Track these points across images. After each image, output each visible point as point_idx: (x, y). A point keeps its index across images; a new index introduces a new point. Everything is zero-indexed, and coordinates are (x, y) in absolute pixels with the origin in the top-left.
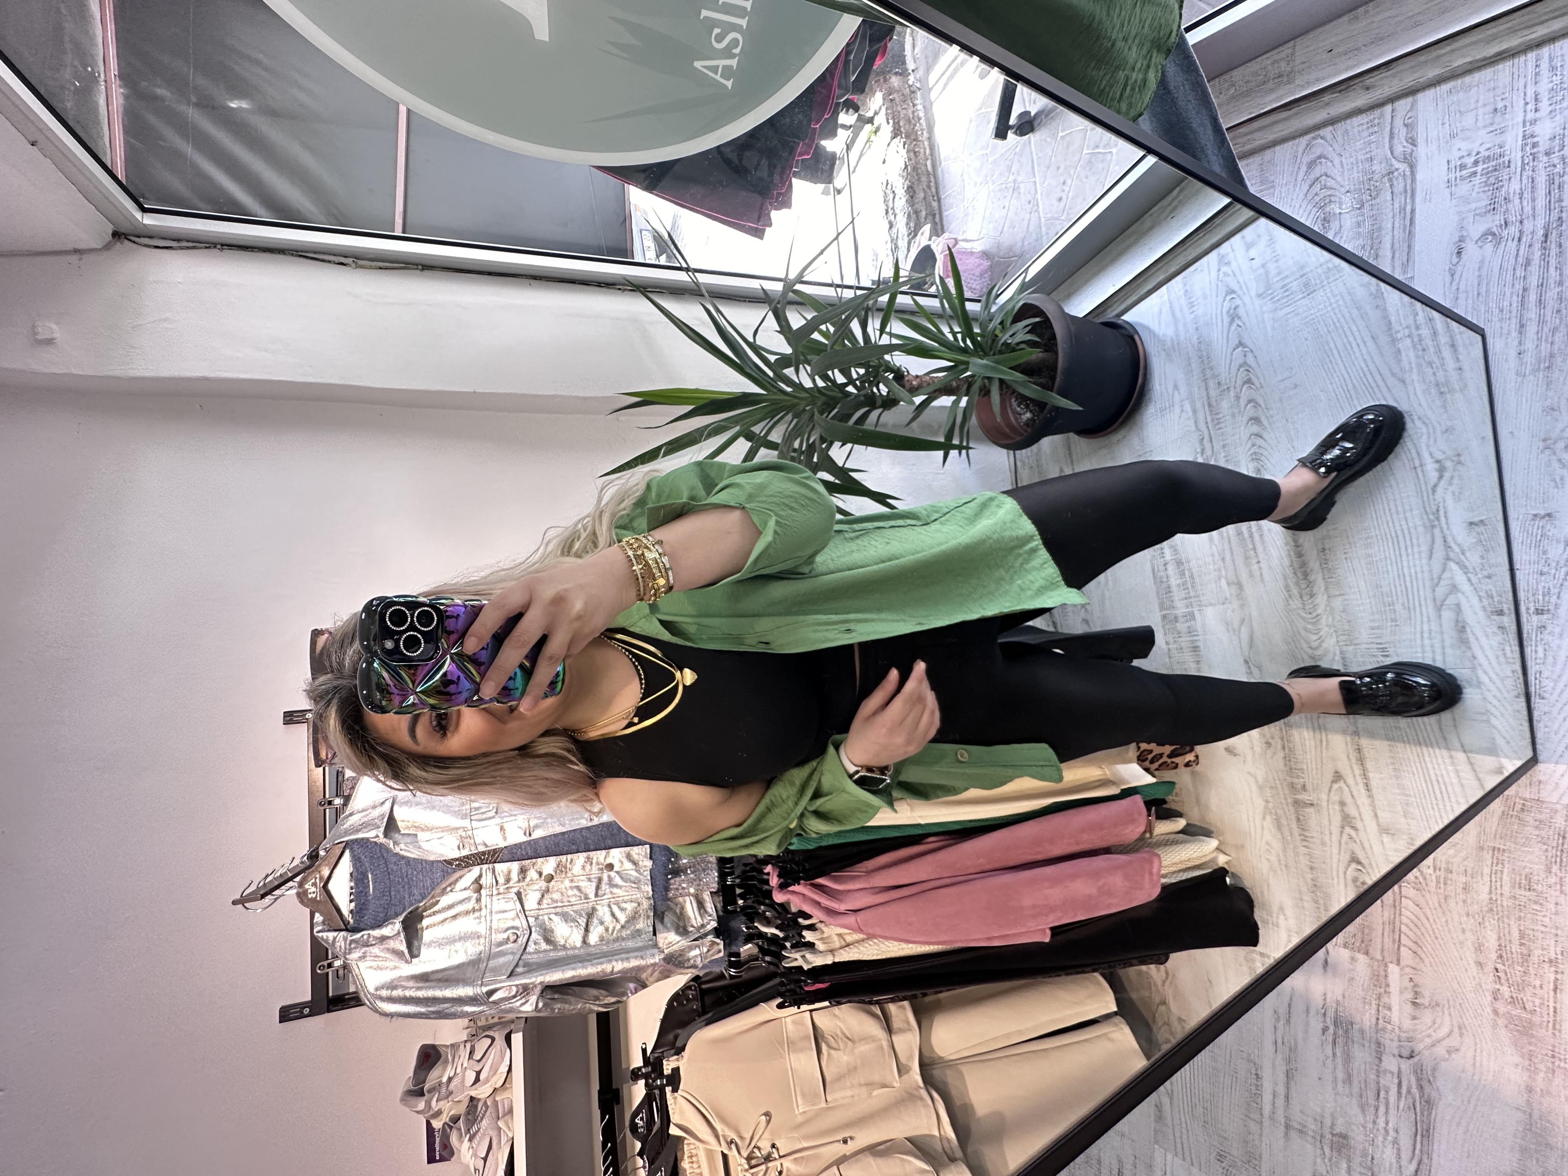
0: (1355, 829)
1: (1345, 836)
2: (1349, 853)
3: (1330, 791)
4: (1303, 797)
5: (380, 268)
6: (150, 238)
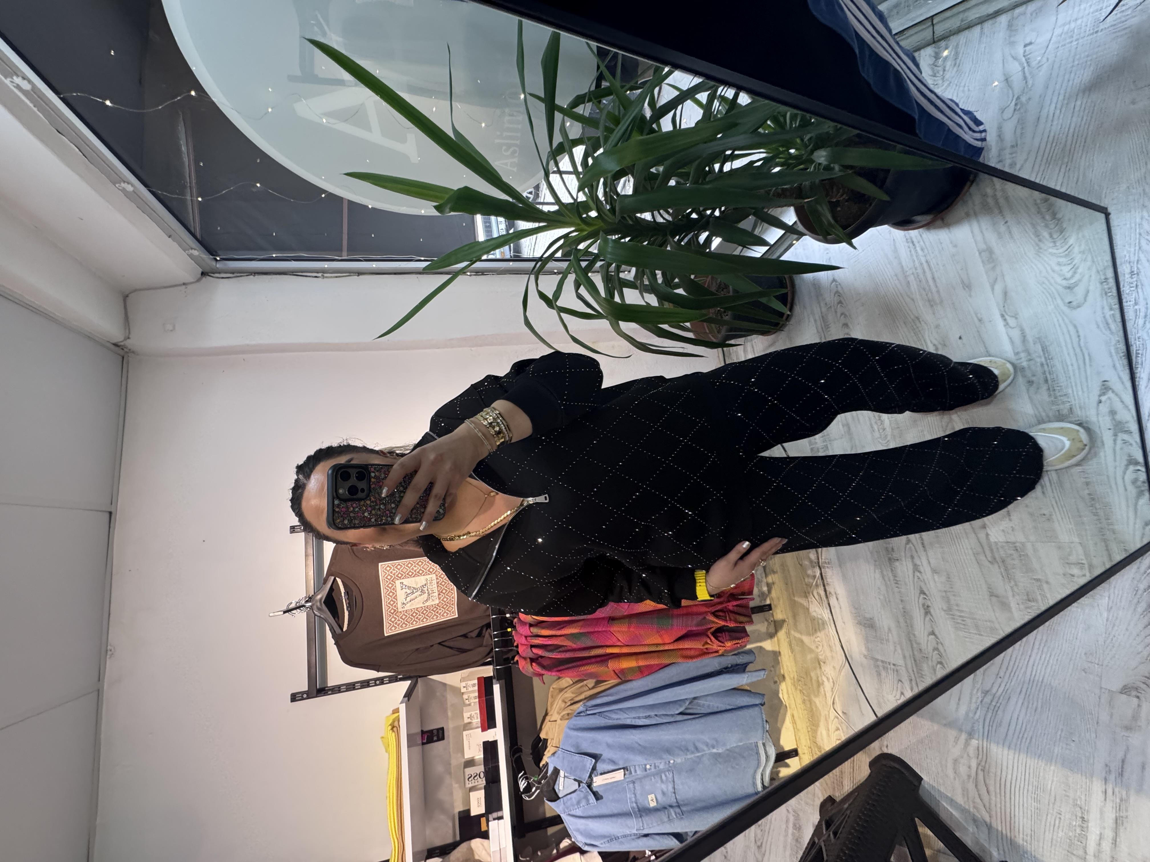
0: (920, 572)
1: (916, 578)
2: (919, 588)
5: (336, 277)
6: (219, 273)
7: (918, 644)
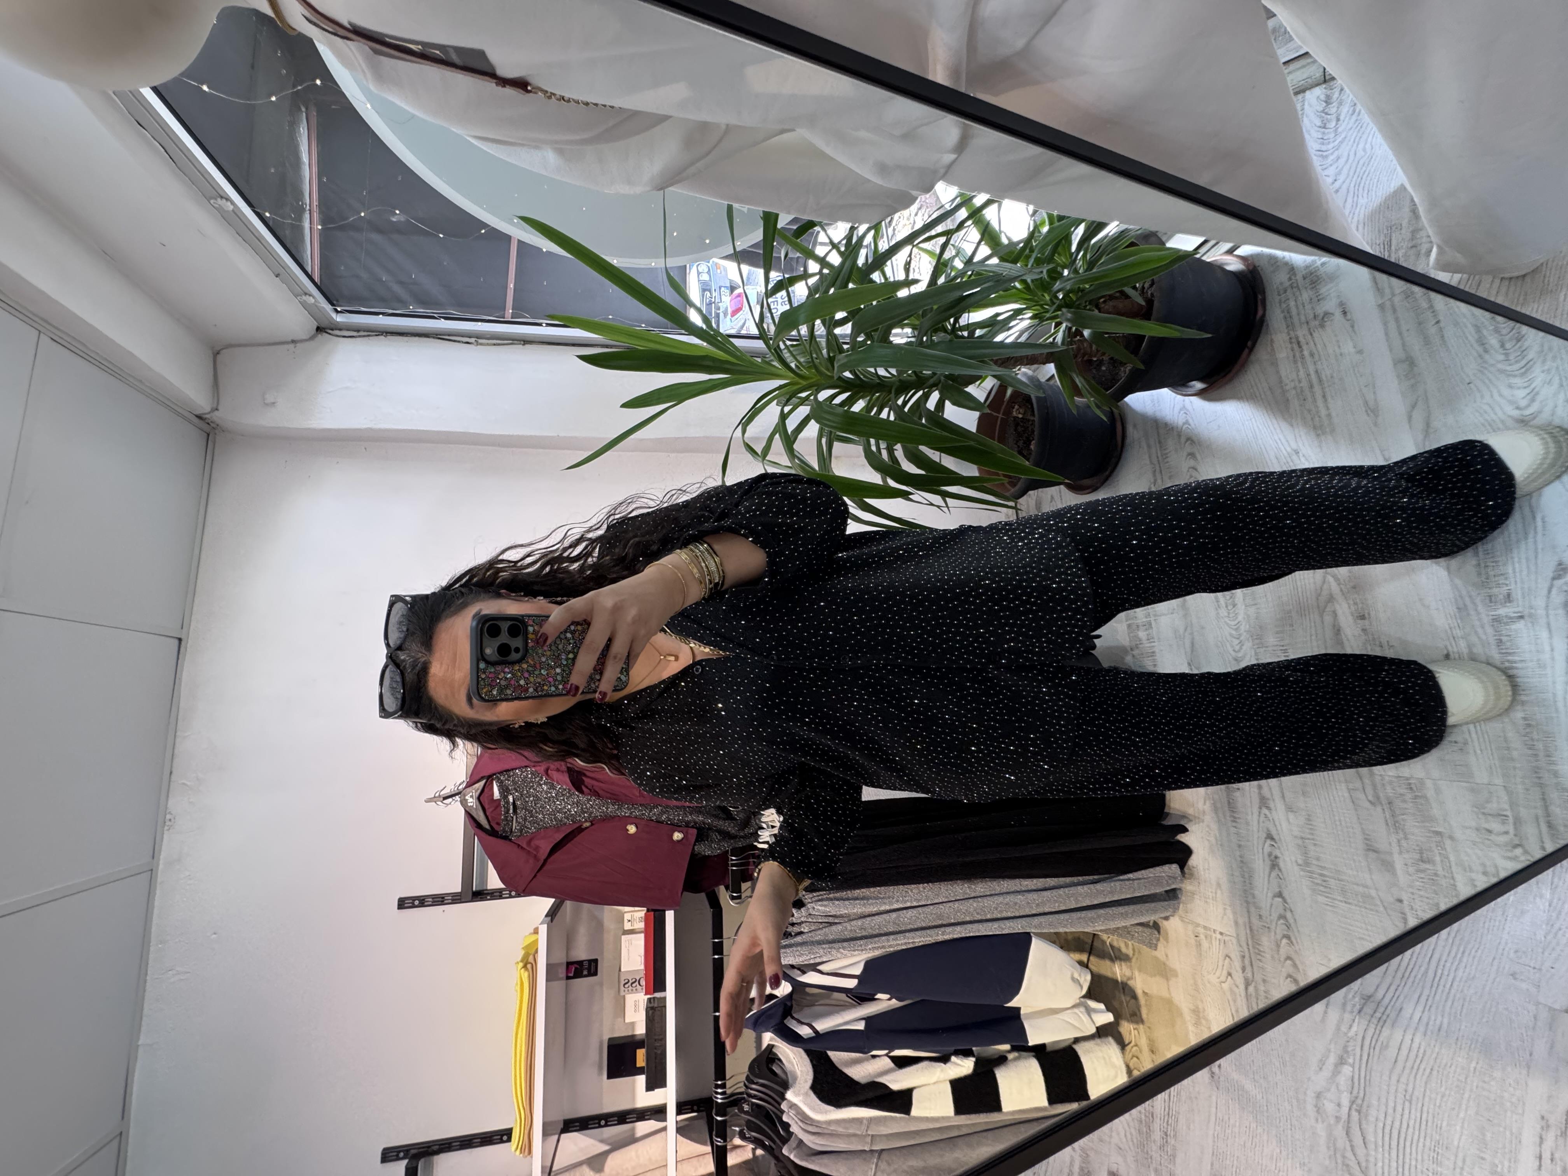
0: (1268, 808)
1: (1262, 816)
2: (1265, 830)
5: (494, 345)
6: (340, 330)
7: (1258, 908)
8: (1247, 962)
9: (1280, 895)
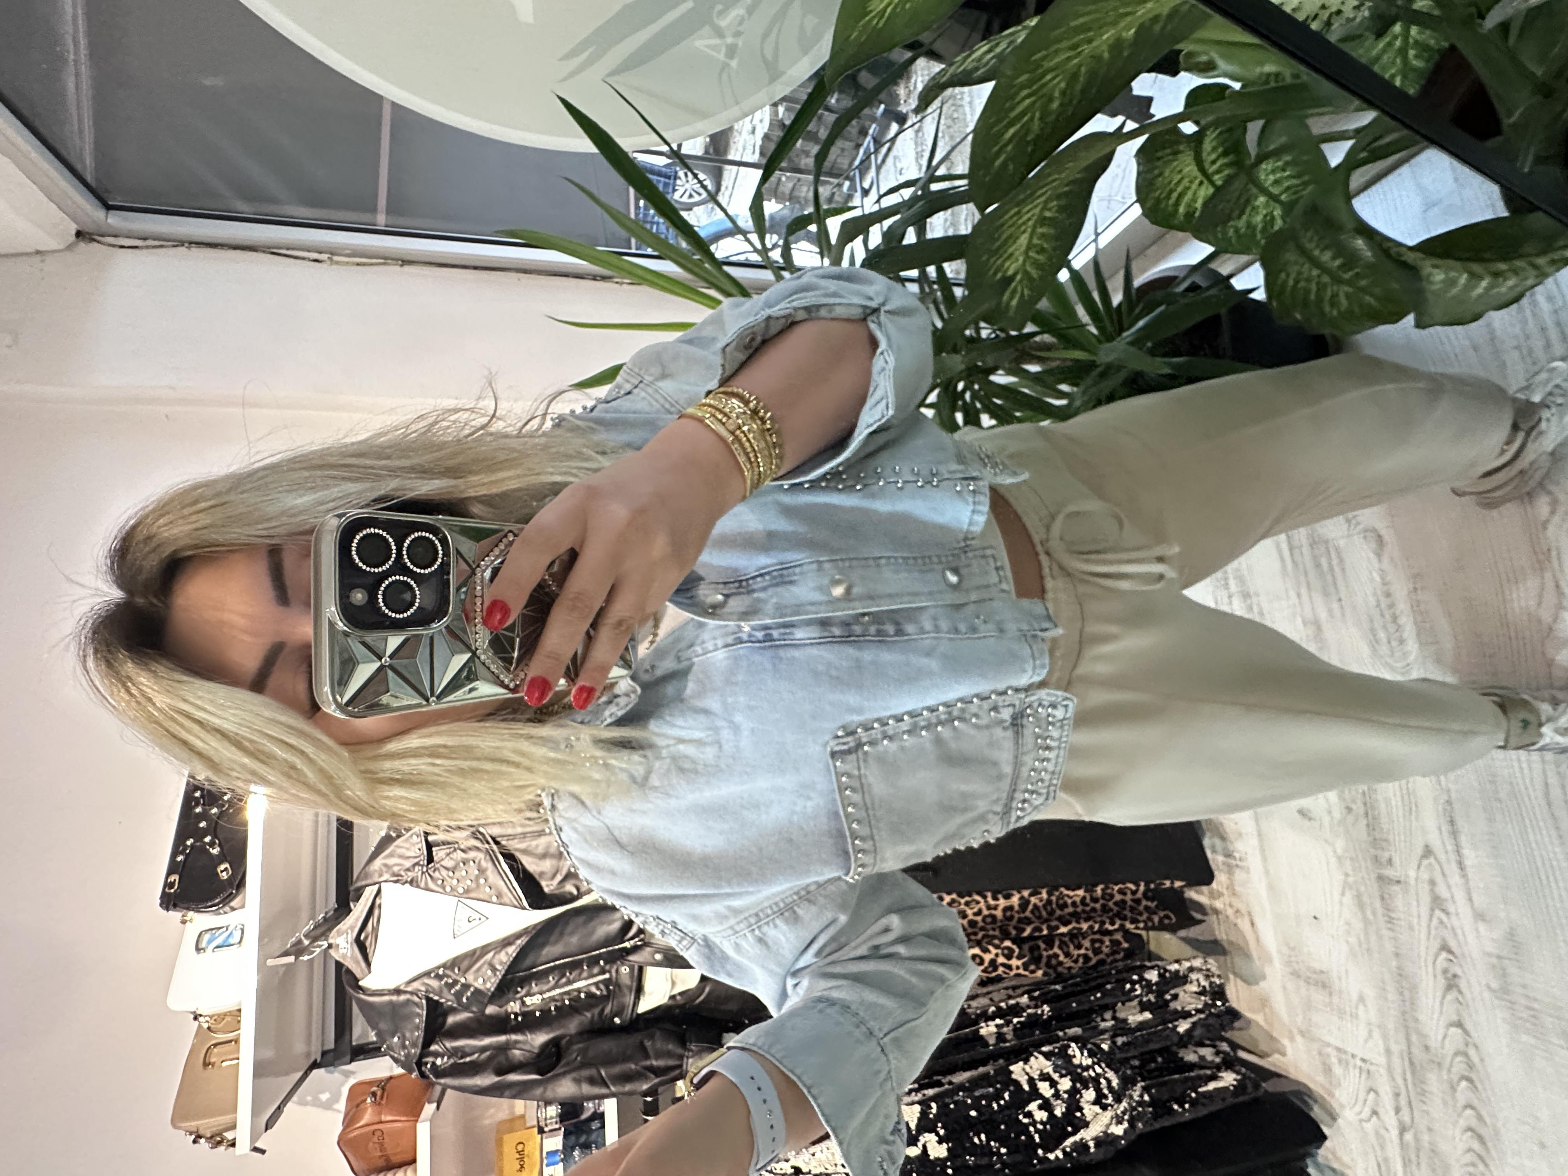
0: (1447, 914)
1: (1435, 922)
2: (1439, 940)
3: (1419, 868)
4: (1388, 872)
5: (358, 264)
6: (115, 236)
7: (1422, 1036)
8: (1403, 1102)
9: (1459, 1025)
